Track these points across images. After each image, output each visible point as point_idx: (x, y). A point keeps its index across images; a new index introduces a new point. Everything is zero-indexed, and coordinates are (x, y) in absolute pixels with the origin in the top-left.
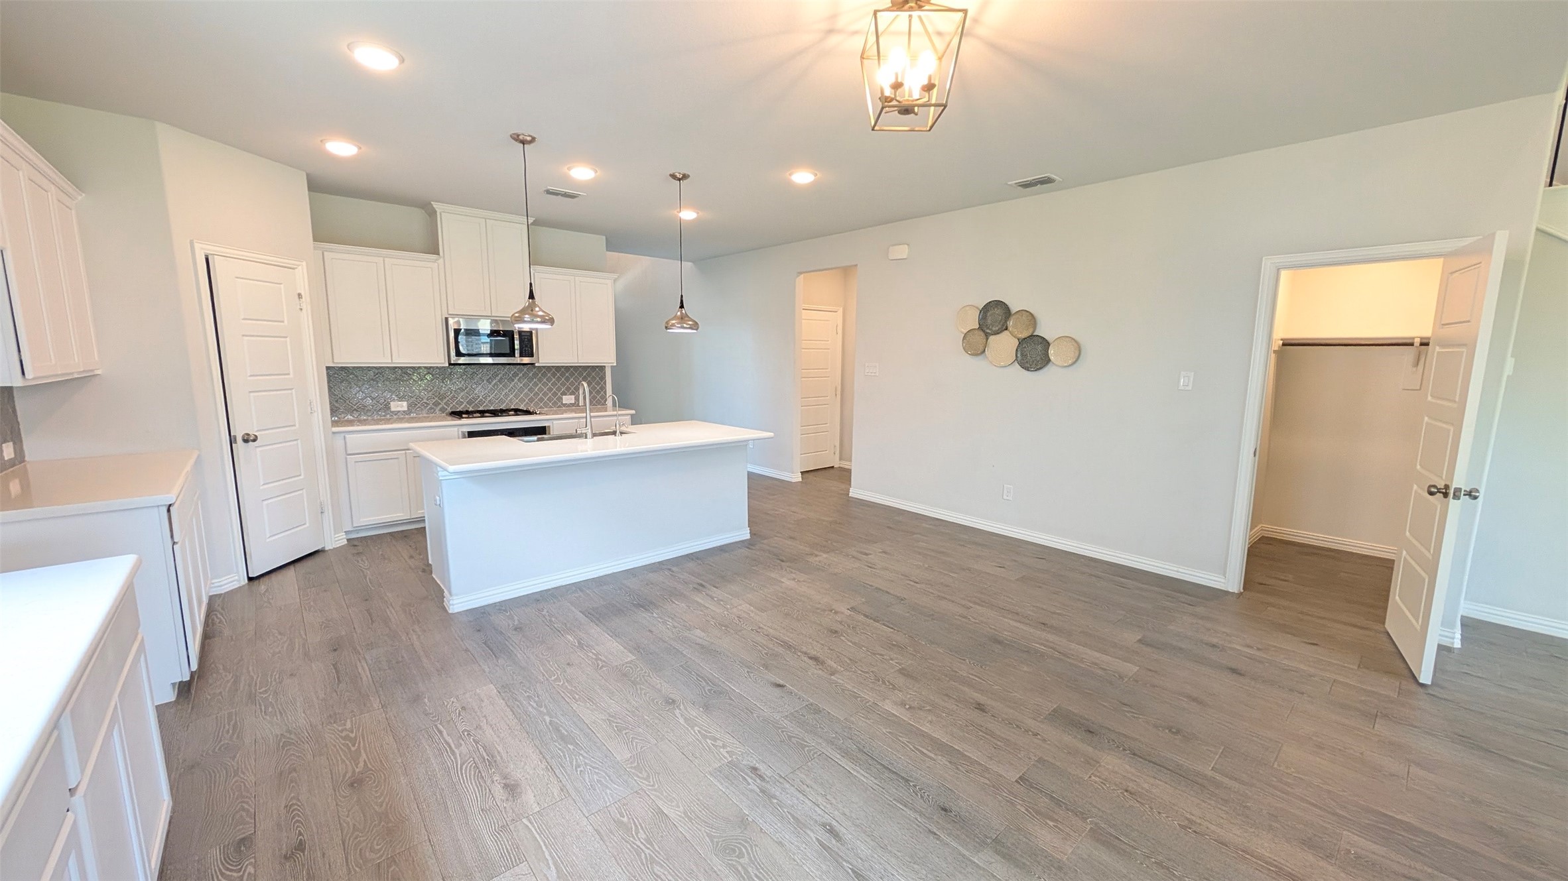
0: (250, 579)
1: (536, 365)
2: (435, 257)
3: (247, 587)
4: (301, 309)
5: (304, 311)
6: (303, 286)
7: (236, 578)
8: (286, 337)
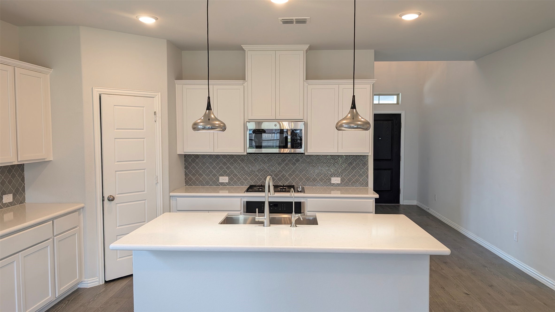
0: (106, 282)
1: (306, 154)
2: (241, 82)
3: (104, 285)
4: (155, 121)
5: (157, 122)
6: (157, 107)
7: (98, 280)
8: (144, 138)
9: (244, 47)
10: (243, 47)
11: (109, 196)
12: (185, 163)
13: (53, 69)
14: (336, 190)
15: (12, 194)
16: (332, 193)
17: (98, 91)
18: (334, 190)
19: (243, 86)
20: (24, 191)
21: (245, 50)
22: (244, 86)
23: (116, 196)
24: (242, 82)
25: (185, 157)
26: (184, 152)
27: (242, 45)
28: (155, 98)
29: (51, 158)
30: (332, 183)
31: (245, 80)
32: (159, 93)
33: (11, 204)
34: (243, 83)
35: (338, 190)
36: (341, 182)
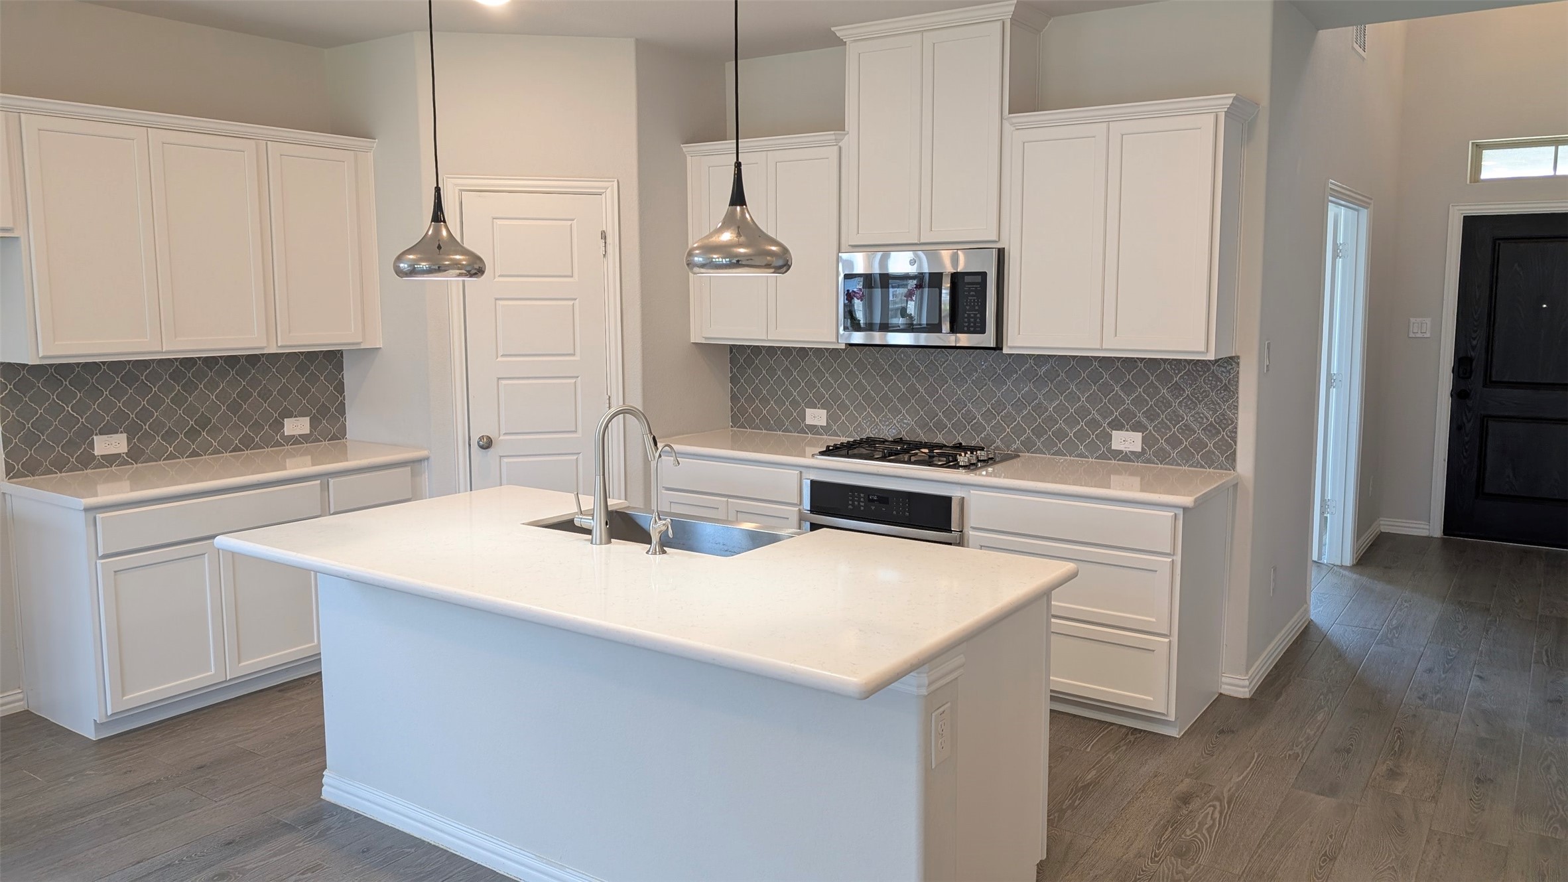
9: (840, 31)
10: (838, 34)
11: (483, 436)
12: (731, 368)
13: (377, 140)
14: (1125, 473)
15: (309, 418)
16: (1112, 486)
17: (457, 185)
18: (1120, 473)
19: (836, 148)
20: (343, 413)
21: (844, 40)
22: (840, 148)
23: (501, 438)
24: (833, 137)
25: (731, 352)
26: (706, 338)
27: (833, 29)
28: (604, 195)
29: (379, 344)
30: (1113, 448)
31: (844, 130)
32: (614, 181)
33: (305, 438)
34: (836, 140)
35: (1131, 474)
36: (1142, 448)
